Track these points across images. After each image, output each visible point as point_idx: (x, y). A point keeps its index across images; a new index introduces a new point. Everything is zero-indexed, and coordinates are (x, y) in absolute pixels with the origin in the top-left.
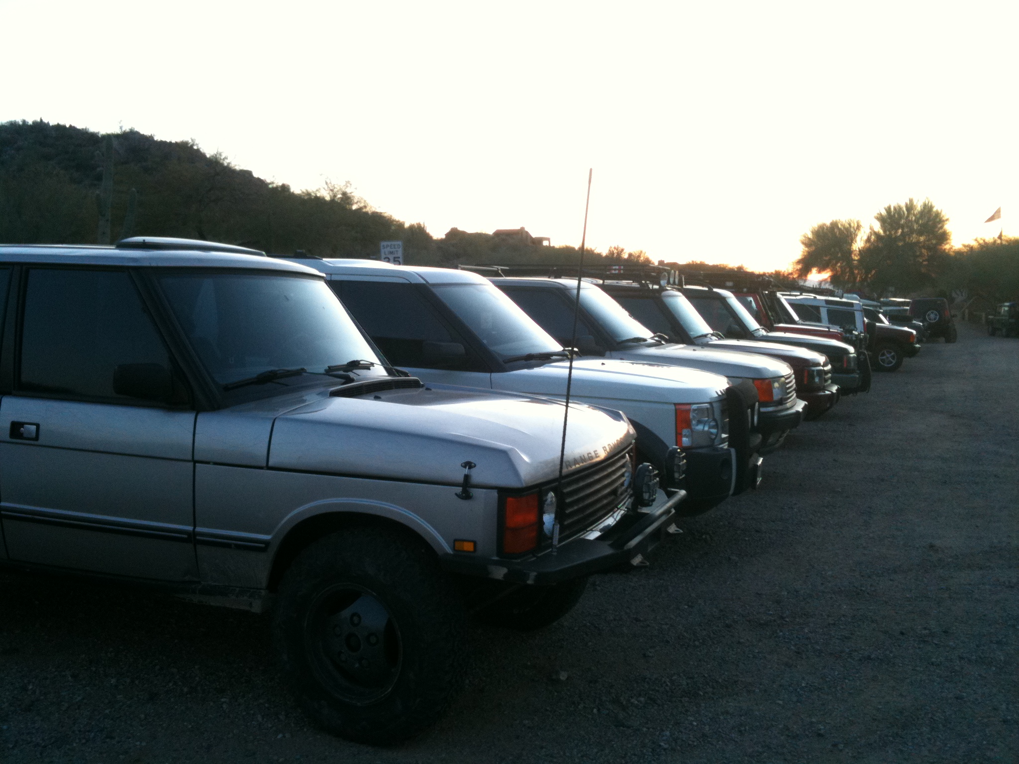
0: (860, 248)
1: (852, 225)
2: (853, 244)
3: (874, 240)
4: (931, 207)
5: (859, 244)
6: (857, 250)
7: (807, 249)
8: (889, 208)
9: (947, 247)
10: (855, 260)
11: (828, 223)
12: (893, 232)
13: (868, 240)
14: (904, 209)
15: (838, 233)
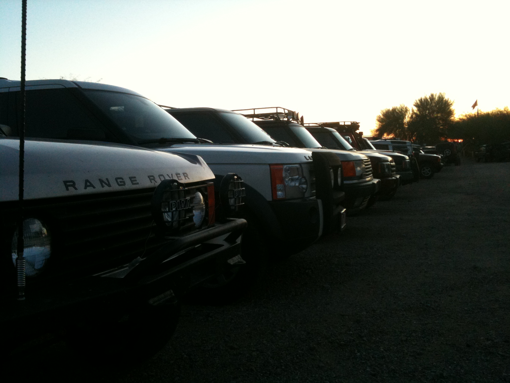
0: (408, 122)
1: (403, 110)
2: (404, 119)
3: (415, 117)
4: (443, 98)
5: (407, 119)
6: (406, 122)
7: (381, 124)
8: (421, 99)
9: (452, 118)
10: (406, 128)
11: (391, 109)
12: (424, 113)
13: (412, 117)
14: (429, 100)
15: (396, 115)
